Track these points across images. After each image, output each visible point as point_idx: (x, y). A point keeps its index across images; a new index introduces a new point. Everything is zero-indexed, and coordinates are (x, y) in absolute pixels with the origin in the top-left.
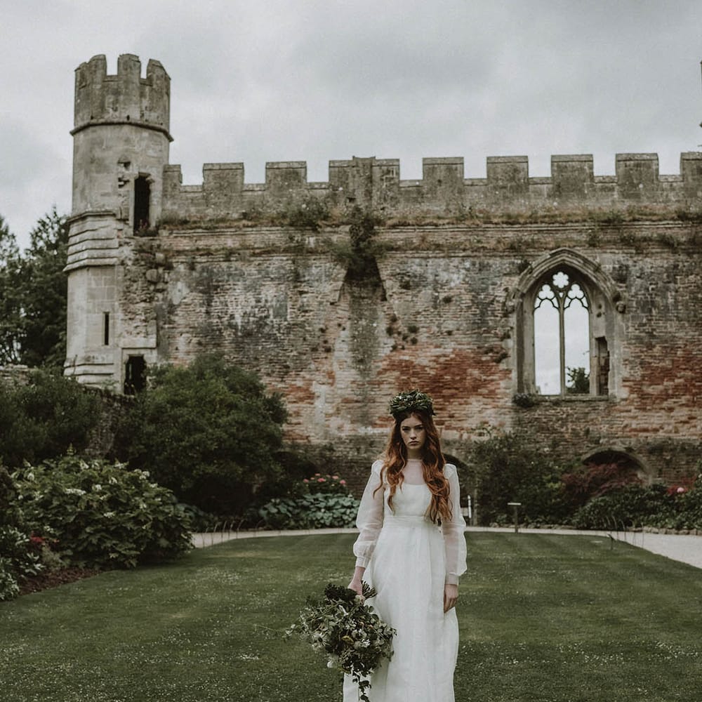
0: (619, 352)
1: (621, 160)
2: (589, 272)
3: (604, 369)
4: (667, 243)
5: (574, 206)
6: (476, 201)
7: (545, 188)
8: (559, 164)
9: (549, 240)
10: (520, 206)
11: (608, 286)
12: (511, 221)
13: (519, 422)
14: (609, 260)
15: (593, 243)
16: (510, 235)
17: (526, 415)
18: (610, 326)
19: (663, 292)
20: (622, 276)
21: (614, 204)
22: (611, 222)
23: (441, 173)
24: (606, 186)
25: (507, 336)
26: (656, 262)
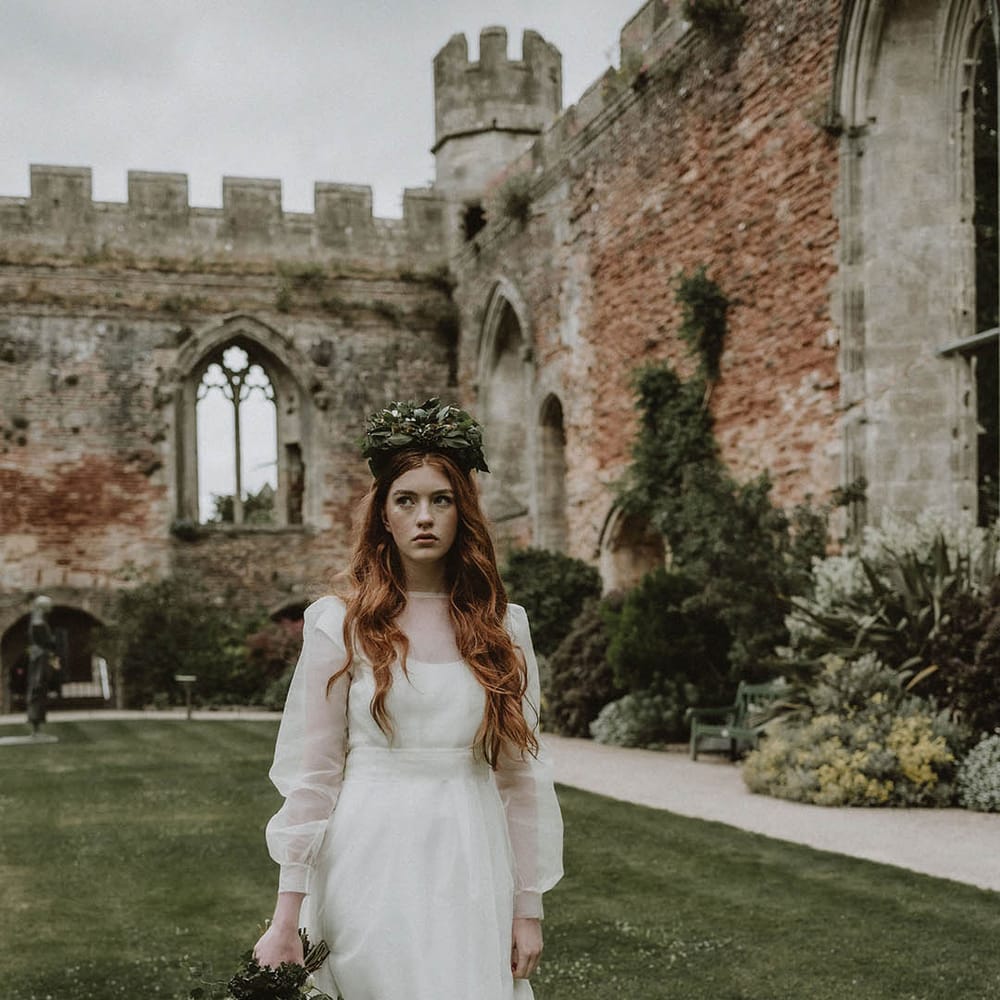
0: (318, 463)
1: (323, 191)
2: (278, 348)
3: (297, 489)
4: (385, 313)
5: (254, 252)
6: (111, 235)
7: (214, 224)
8: (234, 189)
9: (221, 299)
10: (177, 247)
11: (305, 370)
12: (166, 268)
13: (179, 562)
14: (306, 332)
15: (283, 308)
16: (164, 288)
17: (190, 552)
18: (306, 427)
19: (379, 381)
20: (323, 357)
21: (311, 253)
22: (308, 279)
23: (58, 189)
24: (300, 227)
25: (159, 437)
26: (370, 339)
